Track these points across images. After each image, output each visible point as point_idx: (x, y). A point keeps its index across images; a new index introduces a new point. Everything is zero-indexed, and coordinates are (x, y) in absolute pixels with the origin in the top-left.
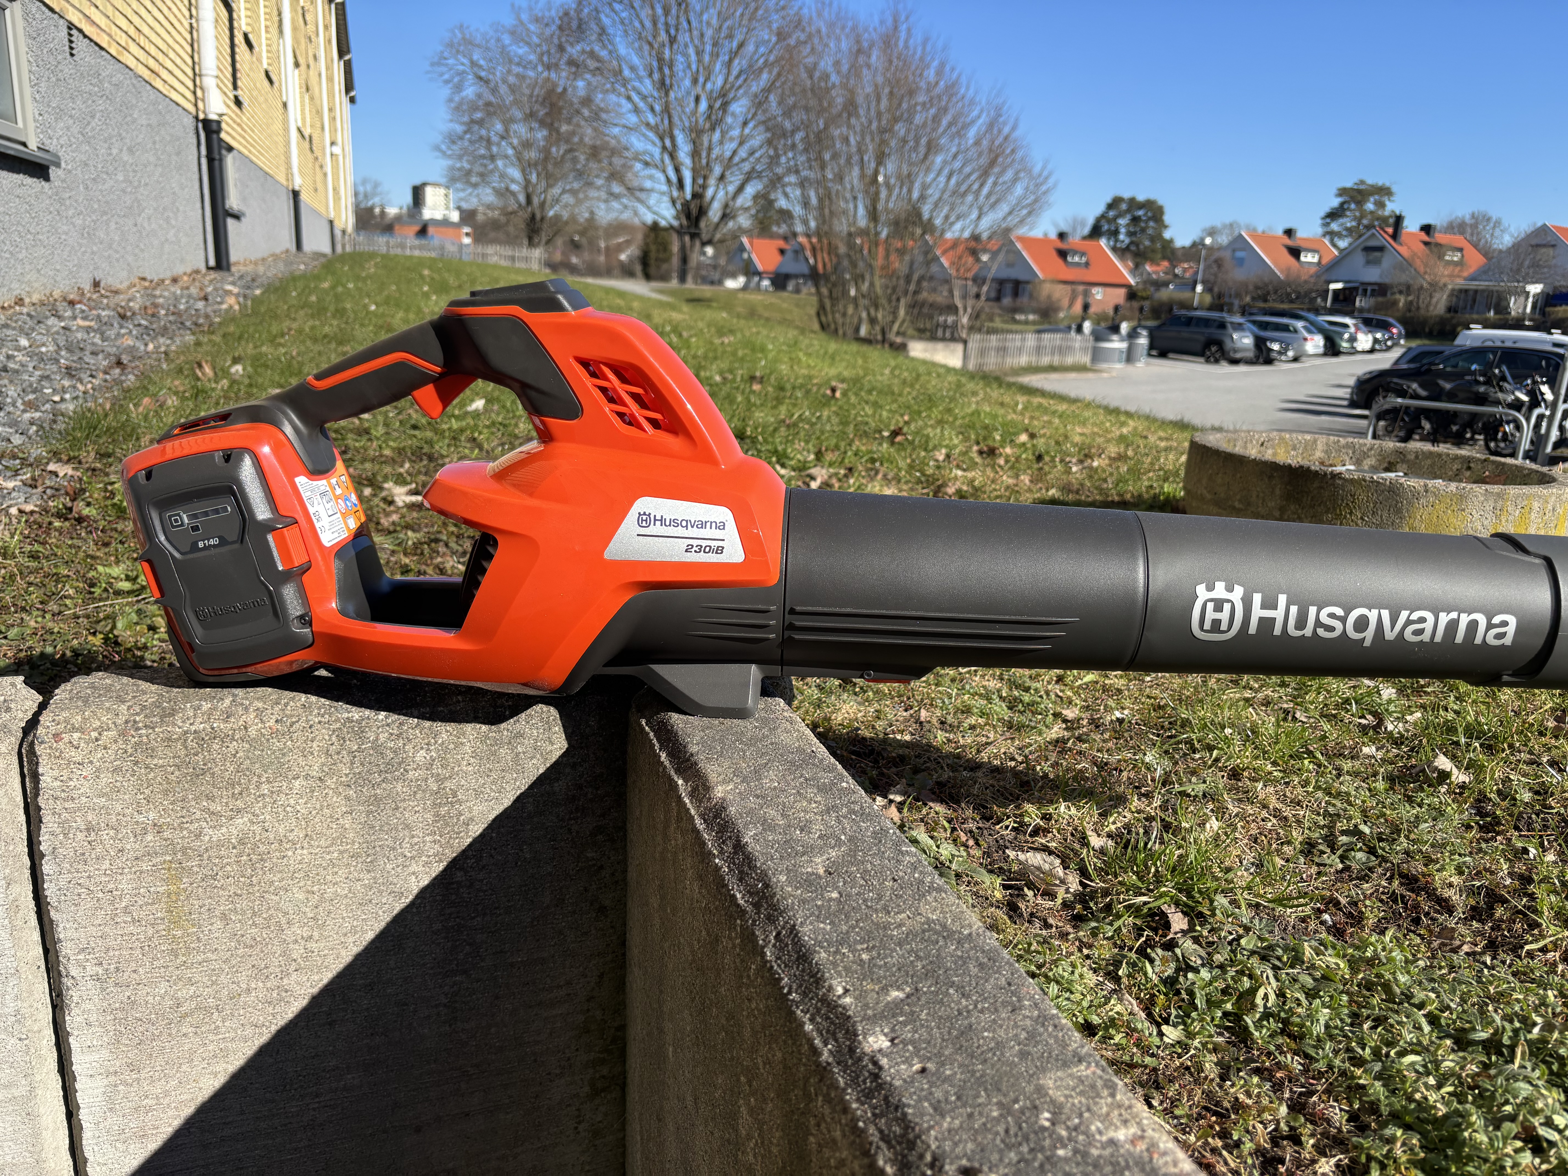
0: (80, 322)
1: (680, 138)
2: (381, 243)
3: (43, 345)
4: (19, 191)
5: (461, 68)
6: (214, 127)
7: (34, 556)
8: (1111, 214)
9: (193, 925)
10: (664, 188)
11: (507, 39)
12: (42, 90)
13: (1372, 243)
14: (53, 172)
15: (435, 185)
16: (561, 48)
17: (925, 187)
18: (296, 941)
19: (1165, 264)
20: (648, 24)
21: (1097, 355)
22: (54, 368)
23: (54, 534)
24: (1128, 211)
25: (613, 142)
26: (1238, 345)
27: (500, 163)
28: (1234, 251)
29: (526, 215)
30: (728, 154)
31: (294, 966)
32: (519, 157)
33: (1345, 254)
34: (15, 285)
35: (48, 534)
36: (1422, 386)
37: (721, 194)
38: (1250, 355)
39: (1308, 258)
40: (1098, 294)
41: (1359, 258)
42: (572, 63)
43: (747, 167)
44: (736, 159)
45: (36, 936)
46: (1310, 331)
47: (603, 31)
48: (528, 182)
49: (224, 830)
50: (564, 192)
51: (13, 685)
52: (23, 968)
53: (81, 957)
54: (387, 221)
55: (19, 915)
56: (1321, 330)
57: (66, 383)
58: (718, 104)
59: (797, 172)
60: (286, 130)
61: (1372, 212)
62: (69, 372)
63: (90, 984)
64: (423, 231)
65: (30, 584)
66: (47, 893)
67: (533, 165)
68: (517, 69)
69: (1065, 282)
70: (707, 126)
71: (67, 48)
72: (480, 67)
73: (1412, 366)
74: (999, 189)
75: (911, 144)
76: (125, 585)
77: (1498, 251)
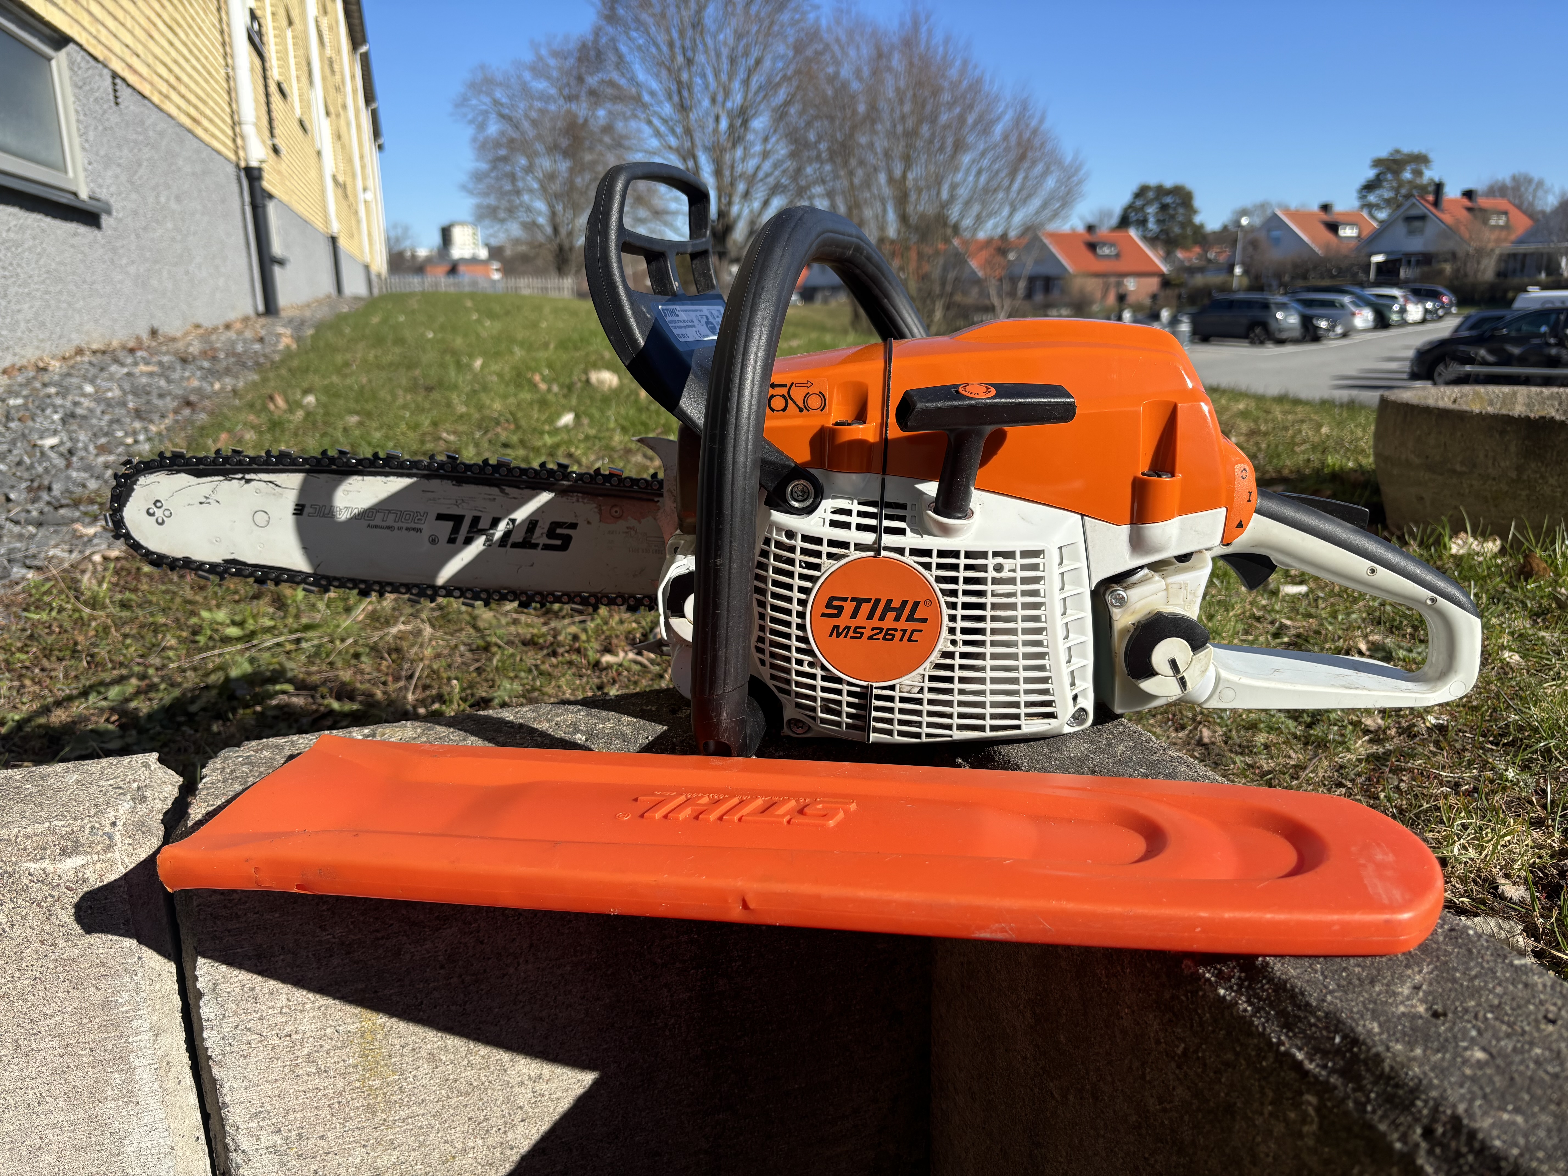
0: (143, 368)
2: (415, 283)
3: (110, 390)
4: (73, 241)
5: (484, 107)
6: (256, 173)
7: (124, 605)
8: (1139, 203)
9: (394, 1072)
11: (527, 76)
12: (91, 138)
13: (1414, 212)
14: (105, 220)
15: (462, 223)
16: (580, 79)
17: (954, 187)
18: (522, 1083)
19: (1197, 250)
20: (665, 49)
22: (123, 411)
23: (144, 580)
24: (1157, 198)
26: (1284, 325)
27: (526, 198)
28: (1269, 231)
29: (554, 246)
30: (751, 171)
31: (520, 1115)
32: (544, 188)
33: (1386, 226)
34: (74, 336)
35: (139, 581)
36: (1491, 352)
37: (746, 212)
38: (1297, 334)
39: (1348, 232)
40: (1131, 284)
41: (1401, 229)
42: (592, 93)
43: (771, 180)
44: (761, 175)
45: (192, 1099)
46: (1357, 305)
47: (621, 57)
48: (554, 214)
49: (428, 945)
51: (146, 765)
52: (179, 1143)
53: (254, 1124)
54: (418, 262)
55: (171, 1075)
56: (1368, 303)
57: (137, 425)
58: (738, 122)
59: (823, 182)
60: (321, 176)
61: (1410, 182)
62: (138, 414)
63: (266, 1158)
64: (453, 270)
65: (126, 636)
66: (208, 1044)
67: (557, 196)
68: (538, 104)
69: (1097, 275)
70: (729, 144)
71: (111, 97)
72: (502, 105)
73: (1474, 333)
74: (1029, 183)
75: (937, 145)
76: (233, 631)
77: (1543, 213)
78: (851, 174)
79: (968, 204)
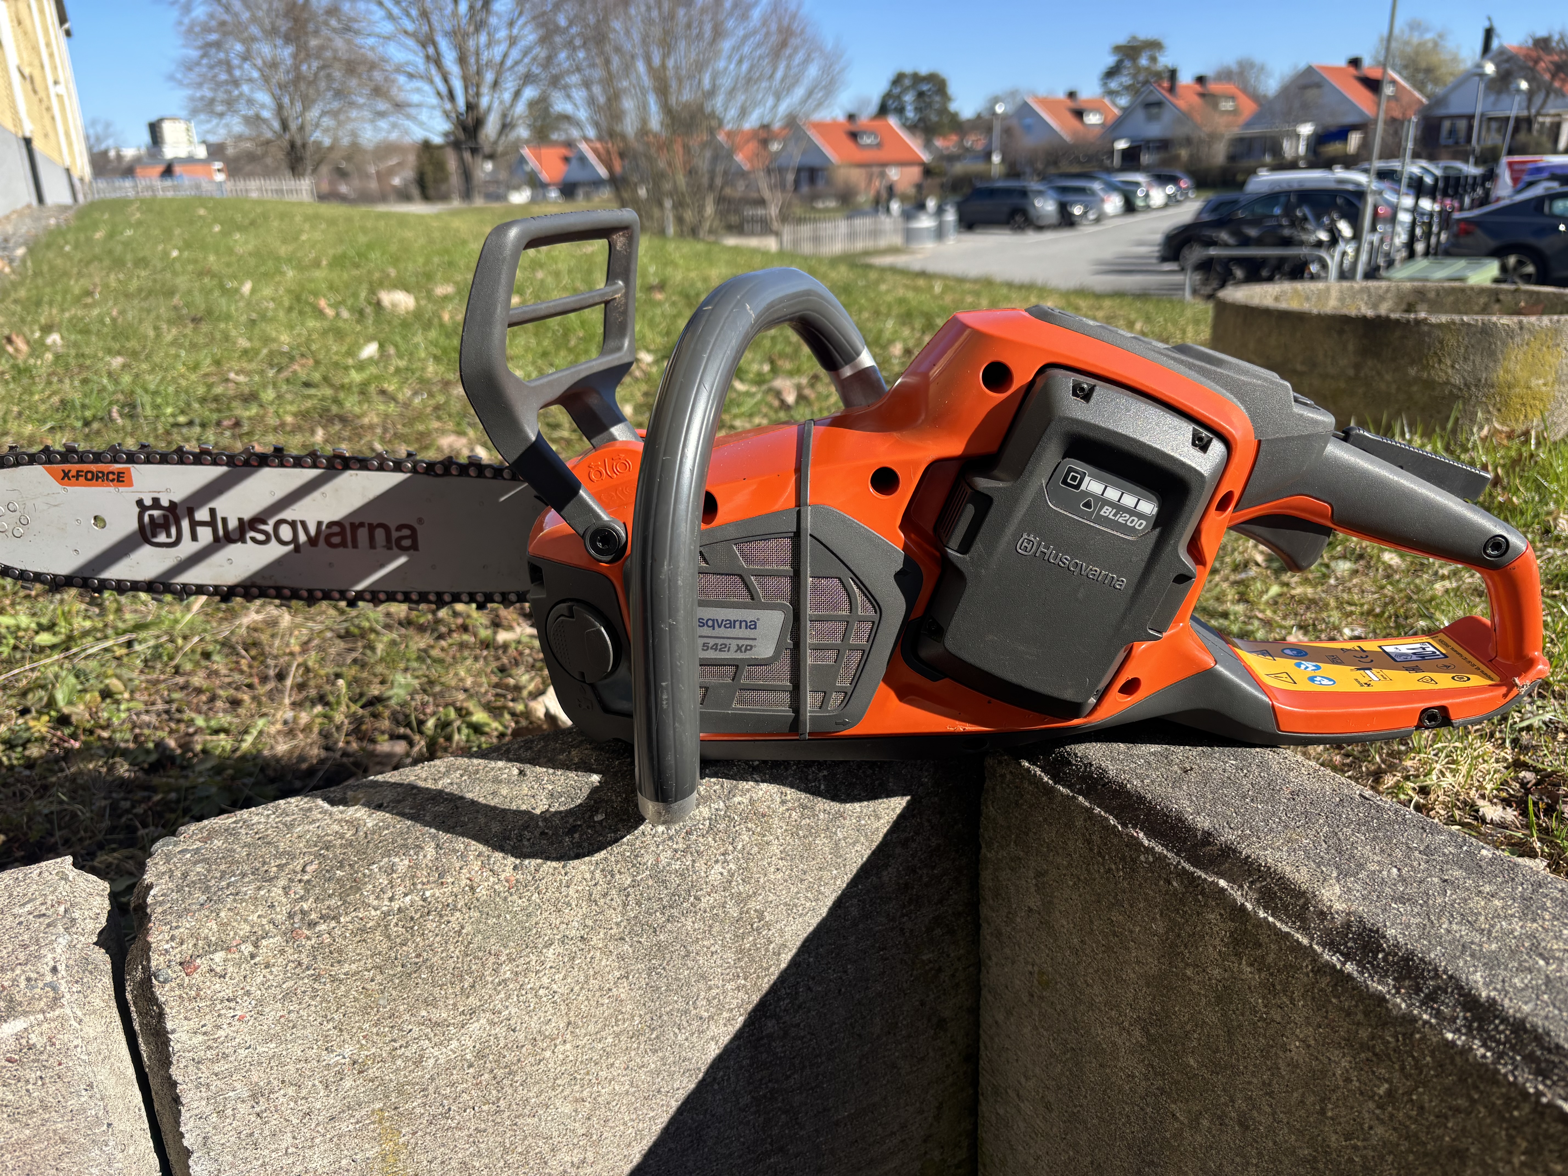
1: (444, 44)
2: (126, 188)
8: (896, 91)
10: (434, 100)
13: (1152, 98)
15: (174, 119)
17: (715, 75)
19: (954, 138)
21: (910, 235)
24: (913, 85)
25: (370, 54)
26: (1043, 212)
27: (245, 88)
28: (1021, 118)
29: (285, 144)
30: (498, 58)
32: (266, 79)
33: (1127, 112)
36: (1229, 234)
37: (496, 104)
38: (1054, 220)
39: (1093, 119)
41: (1140, 115)
43: (521, 69)
44: (509, 63)
46: (1106, 191)
48: (280, 107)
50: (324, 113)
51: (63, 875)
54: (124, 164)
56: (1117, 190)
59: (578, 69)
61: (1146, 68)
64: (168, 171)
67: (282, 87)
69: (860, 165)
70: (472, 29)
73: (1214, 217)
74: (792, 72)
75: (695, 32)
76: (45, 638)
77: (1265, 96)
78: (607, 62)
79: (732, 93)
